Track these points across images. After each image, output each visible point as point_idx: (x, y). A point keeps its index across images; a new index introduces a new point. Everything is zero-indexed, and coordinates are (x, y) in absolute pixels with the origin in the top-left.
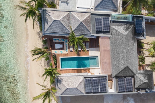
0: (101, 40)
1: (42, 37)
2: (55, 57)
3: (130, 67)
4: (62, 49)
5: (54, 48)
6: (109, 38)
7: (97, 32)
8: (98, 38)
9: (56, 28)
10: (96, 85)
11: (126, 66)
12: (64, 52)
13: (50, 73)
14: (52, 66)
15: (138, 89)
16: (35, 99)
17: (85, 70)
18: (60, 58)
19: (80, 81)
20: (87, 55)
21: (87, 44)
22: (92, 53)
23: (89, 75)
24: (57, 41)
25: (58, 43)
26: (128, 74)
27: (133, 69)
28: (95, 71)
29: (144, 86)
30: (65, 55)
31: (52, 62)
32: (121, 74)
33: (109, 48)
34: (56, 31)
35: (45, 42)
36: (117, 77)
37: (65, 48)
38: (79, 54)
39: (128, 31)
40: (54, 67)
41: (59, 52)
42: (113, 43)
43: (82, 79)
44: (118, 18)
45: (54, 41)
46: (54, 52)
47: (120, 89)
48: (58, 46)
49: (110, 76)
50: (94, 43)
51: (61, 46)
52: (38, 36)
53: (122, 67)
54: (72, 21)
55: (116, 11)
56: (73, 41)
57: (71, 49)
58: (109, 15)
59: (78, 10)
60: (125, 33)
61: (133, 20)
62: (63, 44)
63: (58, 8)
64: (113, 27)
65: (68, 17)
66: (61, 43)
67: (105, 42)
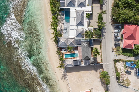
0: (78, 47)
1: (57, 47)
2: (62, 54)
3: (88, 56)
4: (65, 51)
5: (62, 51)
6: (81, 47)
7: (77, 45)
8: (77, 47)
9: (63, 44)
10: (77, 63)
11: (86, 56)
12: (66, 52)
13: (62, 59)
14: (61, 57)
15: (91, 64)
16: (57, 68)
17: (74, 58)
18: (64, 54)
19: (72, 62)
20: (74, 52)
21: (74, 49)
22: (76, 52)
23: (75, 60)
24: (63, 48)
25: (63, 49)
26: (88, 59)
27: (89, 57)
28: (77, 58)
29: (93, 63)
30: (66, 53)
31: (61, 56)
32: (85, 59)
33: (81, 50)
34: (63, 45)
35: (58, 49)
36: (84, 60)
37: (66, 50)
38: (71, 53)
39: (87, 44)
40: (62, 57)
41: (64, 52)
42: (82, 48)
43: (72, 61)
44: (84, 40)
45: (62, 48)
46: (62, 52)
47: (86, 64)
48: (63, 50)
49: (82, 60)
50: (76, 48)
51: (64, 50)
52: (55, 46)
53: (85, 56)
54: (68, 41)
55: (83, 37)
56: (69, 49)
57: (68, 51)
58: (81, 39)
59: (70, 37)
60: (86, 45)
61: (89, 40)
62: (65, 49)
63: (63, 36)
64: (82, 43)
65: (67, 40)
66: (64, 49)
67: (80, 48)
